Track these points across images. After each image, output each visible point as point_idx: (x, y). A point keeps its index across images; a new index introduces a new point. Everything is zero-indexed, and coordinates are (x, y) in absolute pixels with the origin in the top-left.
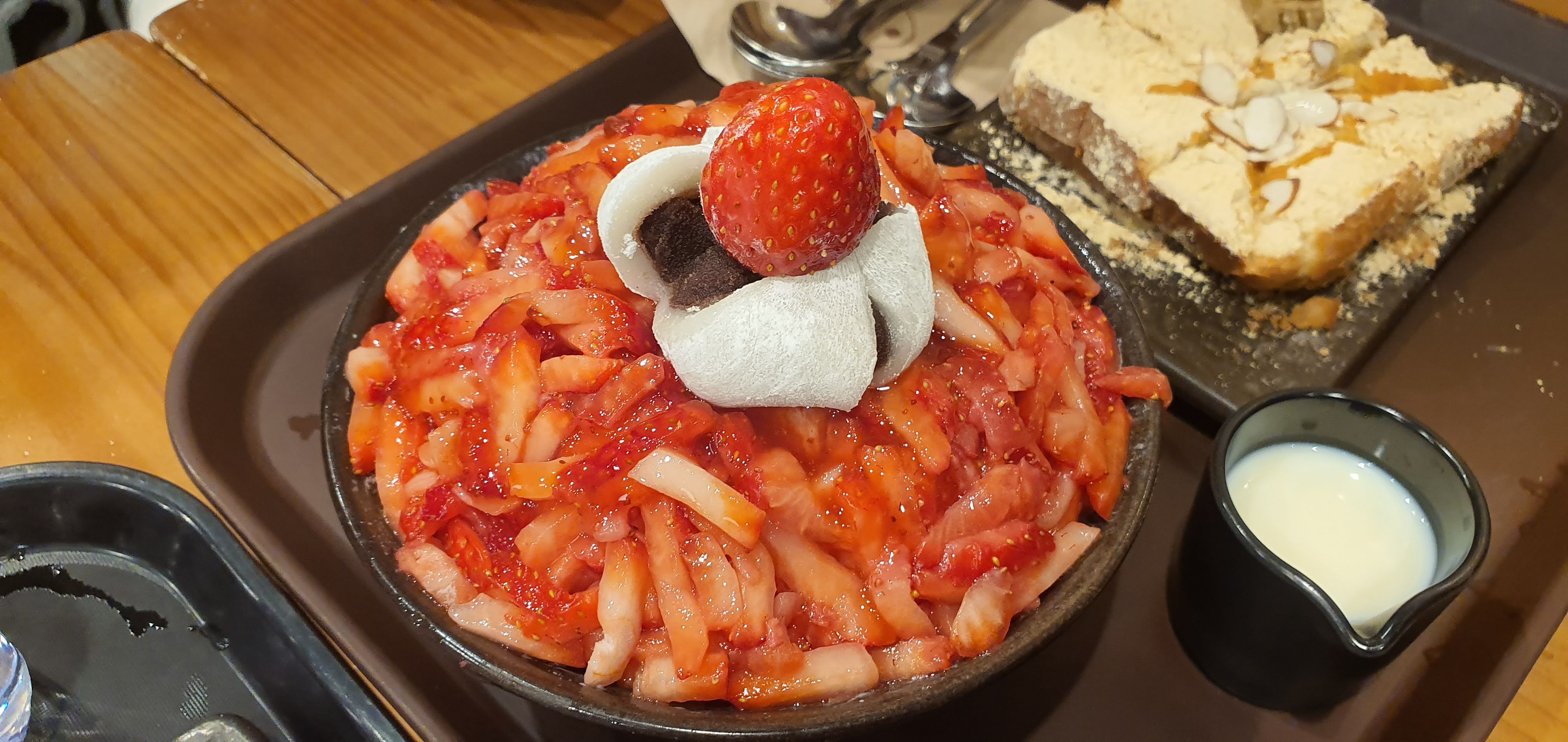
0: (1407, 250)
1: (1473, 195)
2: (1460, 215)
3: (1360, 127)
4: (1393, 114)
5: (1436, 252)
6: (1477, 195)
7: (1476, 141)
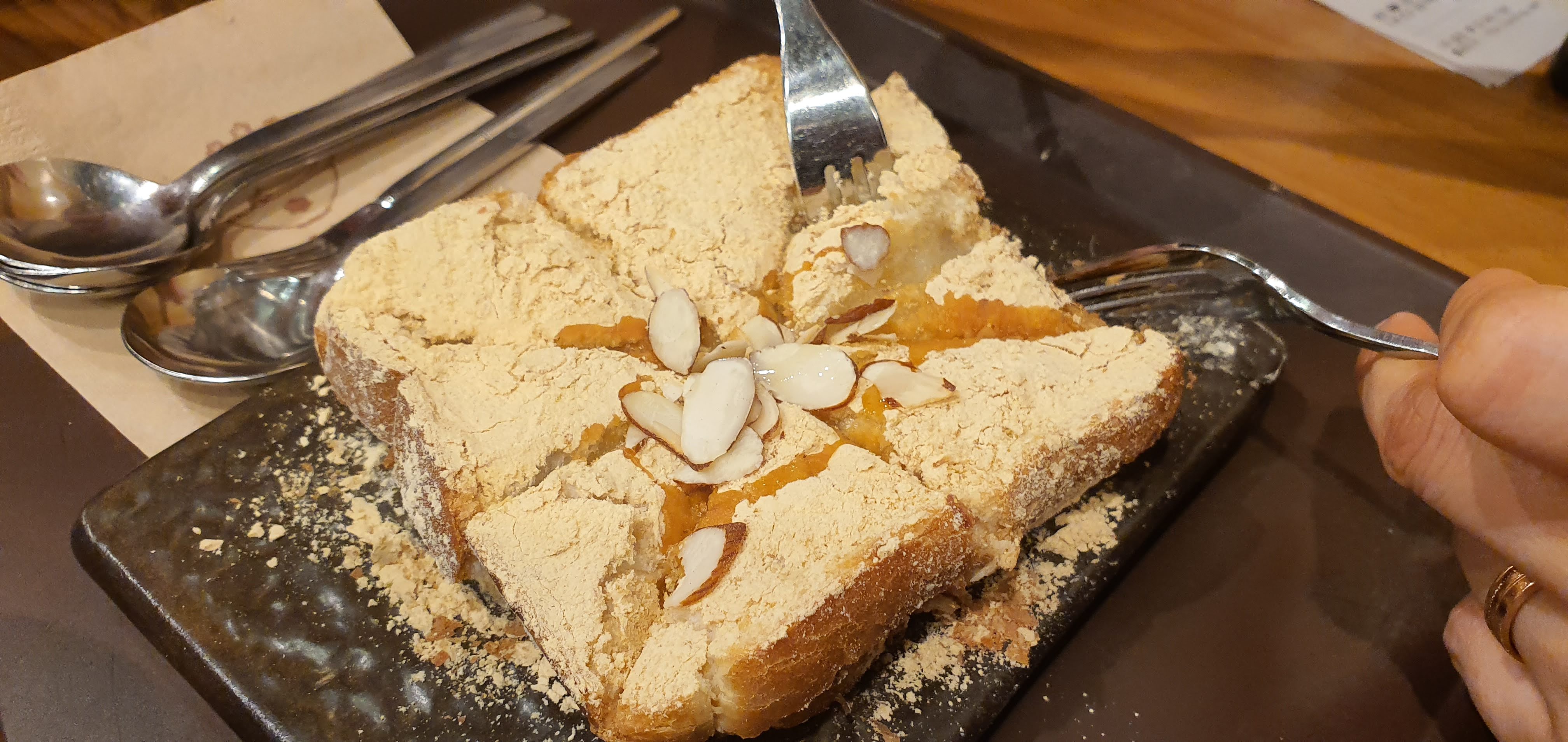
0: (980, 634)
1: (1118, 515)
2: (1091, 554)
3: (890, 414)
4: (947, 393)
5: (1031, 638)
6: (1126, 512)
7: (1090, 443)
